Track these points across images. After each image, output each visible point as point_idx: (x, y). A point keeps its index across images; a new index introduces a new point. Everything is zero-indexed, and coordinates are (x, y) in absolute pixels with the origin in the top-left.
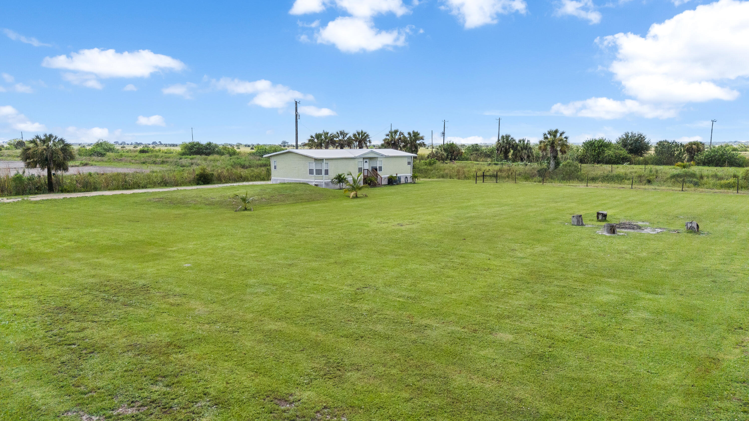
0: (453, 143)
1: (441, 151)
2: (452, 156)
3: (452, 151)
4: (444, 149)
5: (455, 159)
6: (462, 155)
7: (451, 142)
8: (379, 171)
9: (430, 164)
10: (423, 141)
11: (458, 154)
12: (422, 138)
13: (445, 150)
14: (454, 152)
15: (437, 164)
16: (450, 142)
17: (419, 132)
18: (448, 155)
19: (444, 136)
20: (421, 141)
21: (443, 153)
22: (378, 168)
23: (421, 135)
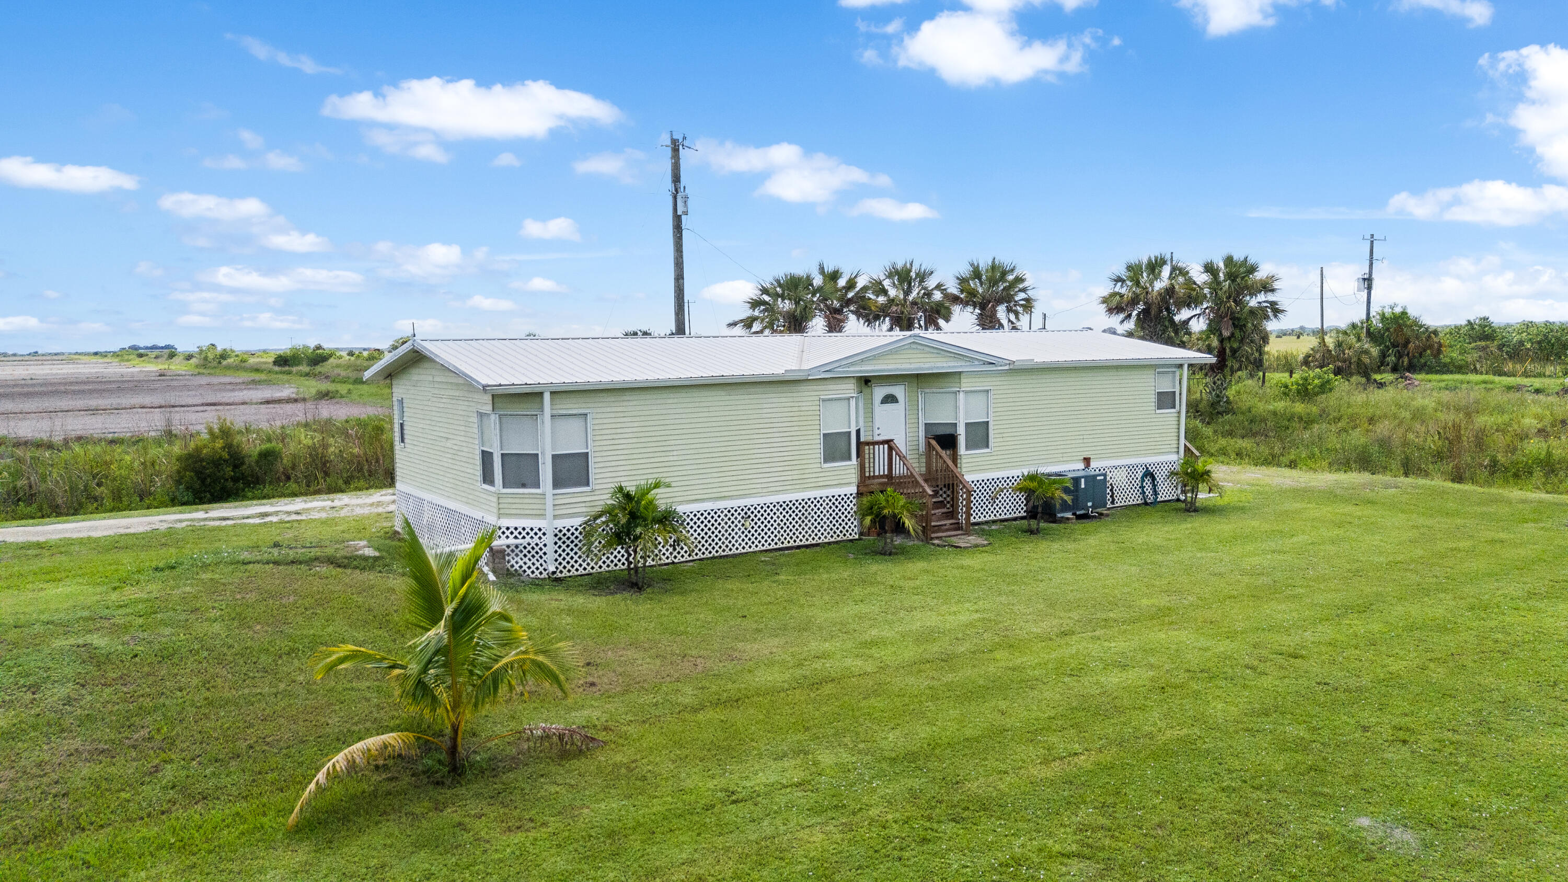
0: (1404, 313)
1: (1359, 340)
2: (1400, 356)
3: (1401, 340)
4: (1369, 333)
5: (1412, 368)
6: (1439, 352)
7: (1398, 310)
8: (967, 448)
9: (1304, 393)
10: (1271, 297)
11: (1425, 350)
12: (1266, 287)
13: (1372, 335)
14: (1407, 342)
15: (1336, 394)
16: (1392, 308)
17: (1252, 260)
18: (1383, 355)
19: (1369, 288)
20: (1261, 297)
21: (1366, 346)
22: (961, 431)
23: (1260, 275)
